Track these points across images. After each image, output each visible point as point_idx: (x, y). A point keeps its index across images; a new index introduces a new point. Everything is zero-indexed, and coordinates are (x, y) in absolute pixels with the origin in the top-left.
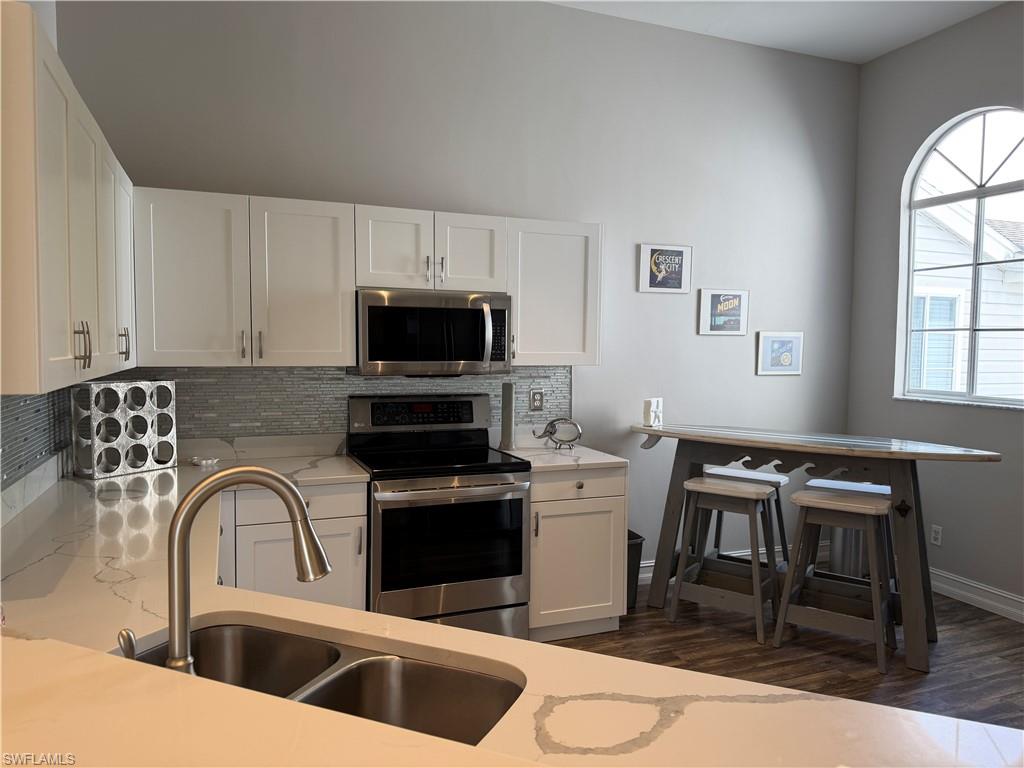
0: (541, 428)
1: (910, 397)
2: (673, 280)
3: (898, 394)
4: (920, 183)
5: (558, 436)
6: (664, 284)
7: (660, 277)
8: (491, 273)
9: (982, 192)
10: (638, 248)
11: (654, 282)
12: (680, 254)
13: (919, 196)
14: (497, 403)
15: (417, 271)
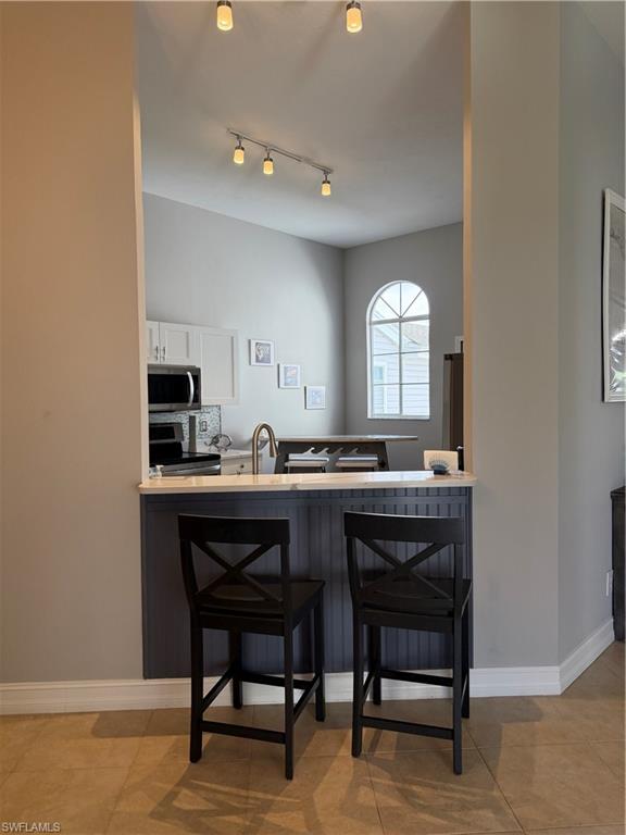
0: (209, 441)
1: (376, 417)
2: (266, 360)
3: (369, 417)
4: (374, 312)
5: (218, 445)
6: (262, 361)
7: (260, 357)
8: (188, 356)
9: (401, 320)
10: (249, 342)
11: (257, 360)
12: (269, 345)
13: (374, 319)
14: (186, 428)
15: (151, 354)
